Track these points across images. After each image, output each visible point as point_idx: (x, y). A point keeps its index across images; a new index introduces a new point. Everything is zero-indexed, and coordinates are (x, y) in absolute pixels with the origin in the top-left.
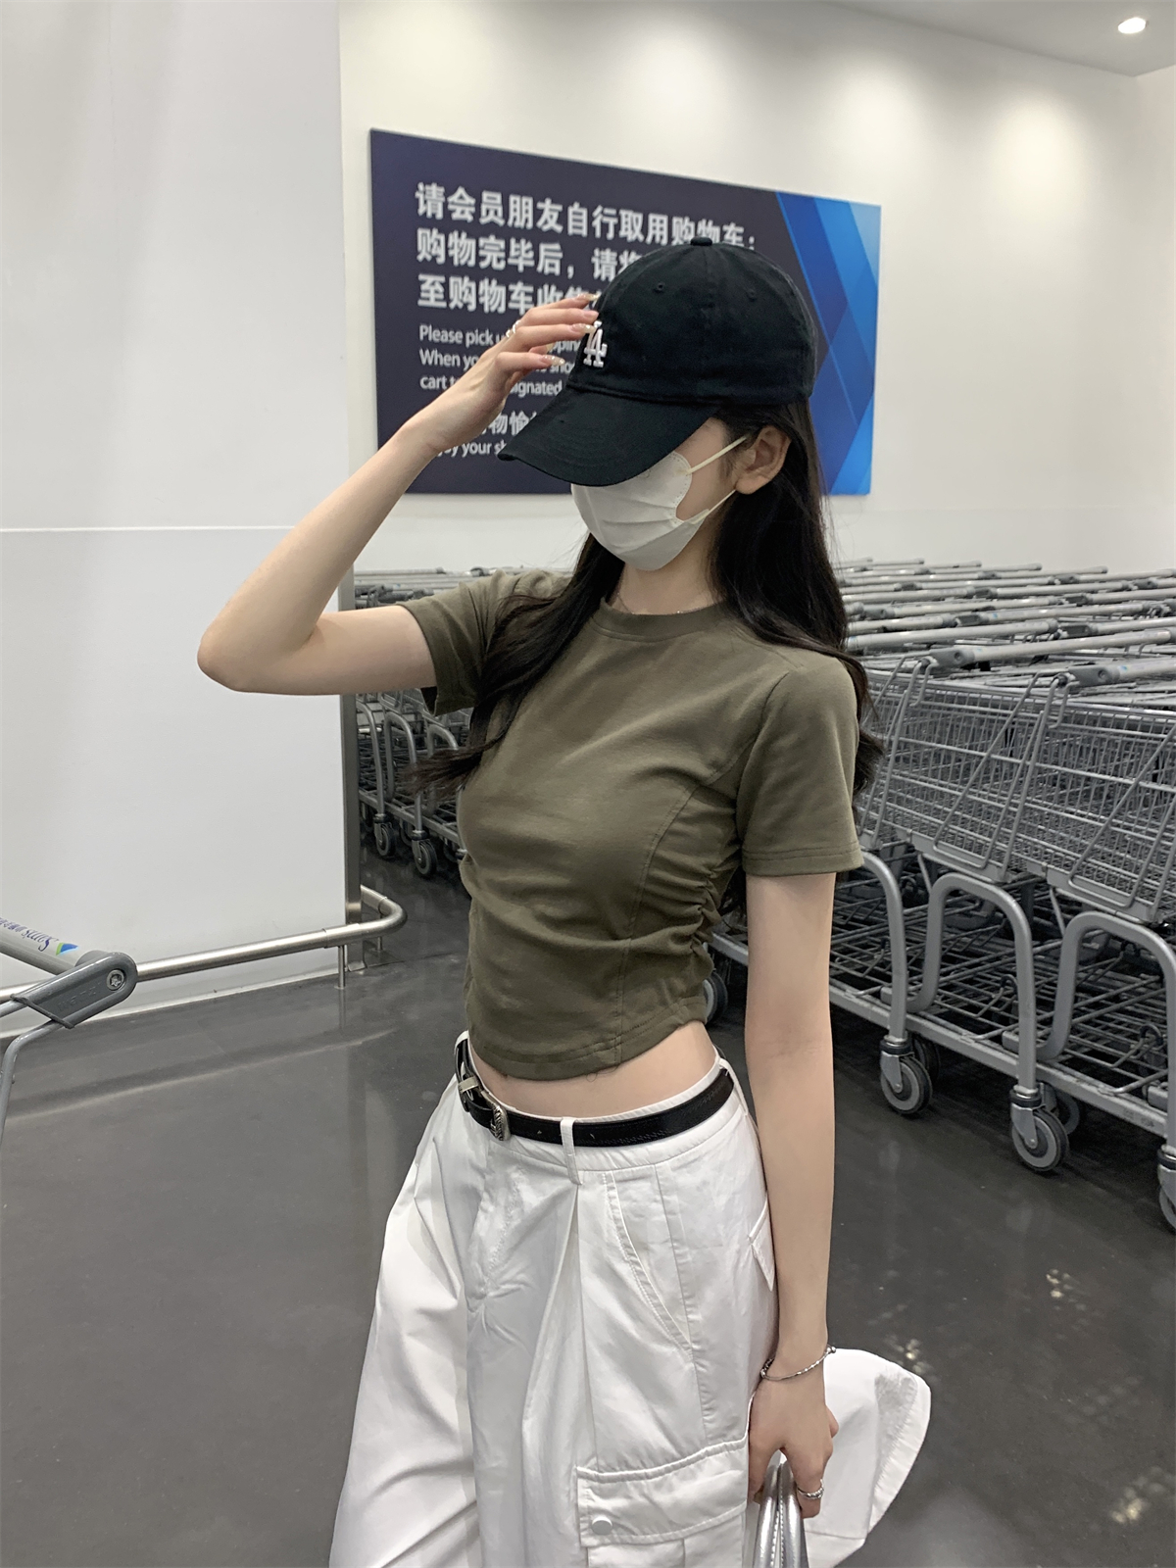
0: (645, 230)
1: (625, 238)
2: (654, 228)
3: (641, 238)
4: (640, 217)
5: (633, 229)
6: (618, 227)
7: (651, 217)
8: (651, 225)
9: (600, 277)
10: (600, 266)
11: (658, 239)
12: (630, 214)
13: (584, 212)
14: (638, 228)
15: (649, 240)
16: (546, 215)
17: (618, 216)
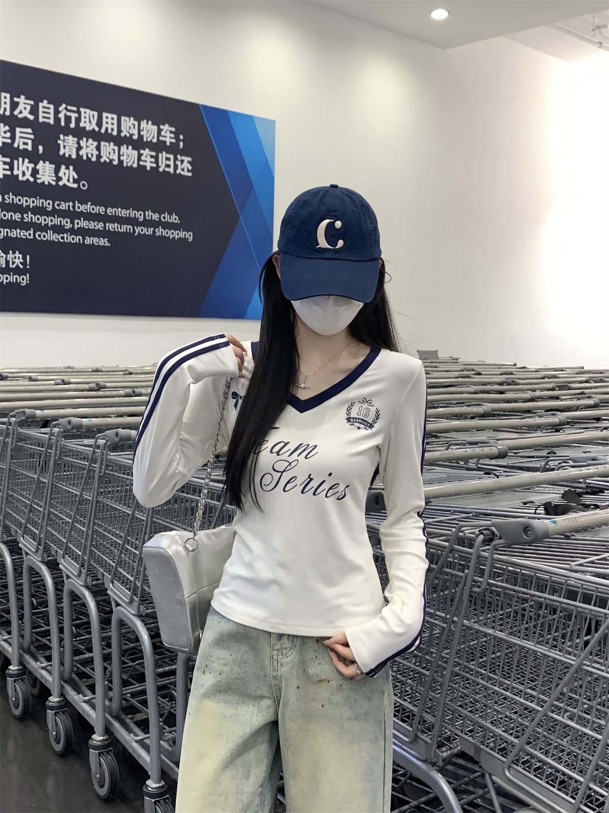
0: (99, 123)
1: (85, 128)
2: (107, 123)
3: (97, 129)
4: (96, 114)
5: (90, 122)
6: (78, 120)
7: (105, 115)
8: (104, 120)
9: (64, 154)
10: (64, 147)
11: (110, 131)
12: (88, 111)
13: (52, 107)
14: (94, 122)
15: (103, 131)
16: (21, 107)
17: (79, 112)
